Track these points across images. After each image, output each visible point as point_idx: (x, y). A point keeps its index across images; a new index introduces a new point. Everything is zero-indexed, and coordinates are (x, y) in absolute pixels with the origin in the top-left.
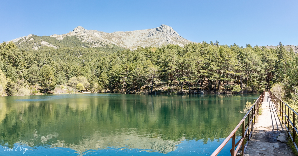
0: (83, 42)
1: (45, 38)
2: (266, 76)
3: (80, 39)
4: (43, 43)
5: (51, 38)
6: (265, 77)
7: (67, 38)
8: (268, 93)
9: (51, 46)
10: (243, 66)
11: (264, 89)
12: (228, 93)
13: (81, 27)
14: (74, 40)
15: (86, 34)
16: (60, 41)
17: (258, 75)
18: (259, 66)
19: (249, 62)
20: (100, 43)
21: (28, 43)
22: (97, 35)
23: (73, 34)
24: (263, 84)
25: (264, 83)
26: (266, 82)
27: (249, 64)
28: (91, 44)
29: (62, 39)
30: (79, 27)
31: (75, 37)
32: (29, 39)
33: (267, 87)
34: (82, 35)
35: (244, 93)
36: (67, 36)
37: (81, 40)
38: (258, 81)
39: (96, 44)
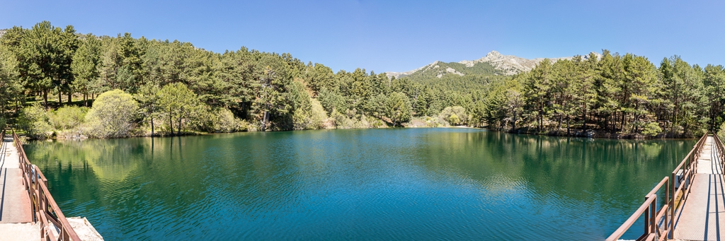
0: (496, 68)
1: (452, 65)
2: (709, 107)
3: (493, 65)
4: (449, 70)
5: (459, 64)
6: (707, 109)
7: (479, 65)
8: (713, 138)
9: (458, 73)
10: (668, 89)
11: (705, 131)
12: (637, 136)
13: (495, 52)
14: (487, 67)
15: (501, 60)
16: (470, 68)
17: (695, 106)
18: (698, 89)
19: (679, 80)
20: (516, 70)
21: (432, 71)
22: (514, 61)
23: (486, 59)
24: (703, 121)
25: (705, 119)
26: (709, 119)
27: (679, 85)
28: (505, 72)
29: (472, 65)
30: (493, 51)
31: (487, 63)
32: (434, 66)
33: (712, 127)
34: (496, 61)
35: (667, 137)
36: (479, 62)
37: (495, 67)
38: (694, 116)
39: (511, 72)
